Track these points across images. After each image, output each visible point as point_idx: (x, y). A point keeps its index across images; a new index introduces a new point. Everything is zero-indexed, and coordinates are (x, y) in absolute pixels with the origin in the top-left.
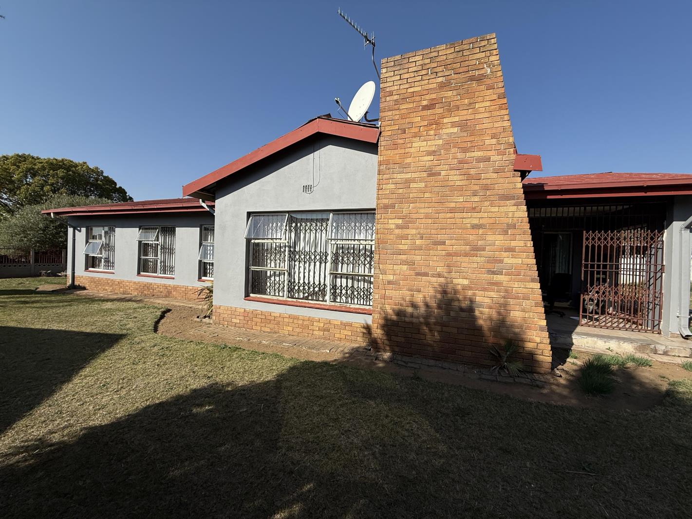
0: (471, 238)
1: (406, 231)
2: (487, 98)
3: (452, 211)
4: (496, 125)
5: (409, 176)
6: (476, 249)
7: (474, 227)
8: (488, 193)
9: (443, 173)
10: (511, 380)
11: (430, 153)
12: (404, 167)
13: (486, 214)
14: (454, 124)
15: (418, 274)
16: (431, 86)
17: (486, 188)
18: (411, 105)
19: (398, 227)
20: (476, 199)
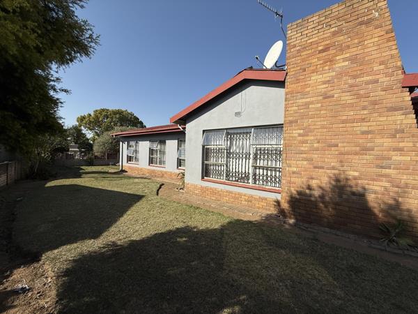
0: (361, 141)
1: (306, 138)
2: (376, 35)
3: (344, 122)
4: (384, 54)
5: (308, 100)
6: (365, 150)
7: (363, 133)
8: (377, 107)
9: (336, 95)
10: (400, 252)
11: (324, 83)
12: (304, 94)
13: (375, 123)
14: (345, 60)
15: (315, 167)
16: (325, 36)
17: (375, 103)
18: (310, 51)
19: (300, 135)
20: (365, 112)
